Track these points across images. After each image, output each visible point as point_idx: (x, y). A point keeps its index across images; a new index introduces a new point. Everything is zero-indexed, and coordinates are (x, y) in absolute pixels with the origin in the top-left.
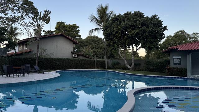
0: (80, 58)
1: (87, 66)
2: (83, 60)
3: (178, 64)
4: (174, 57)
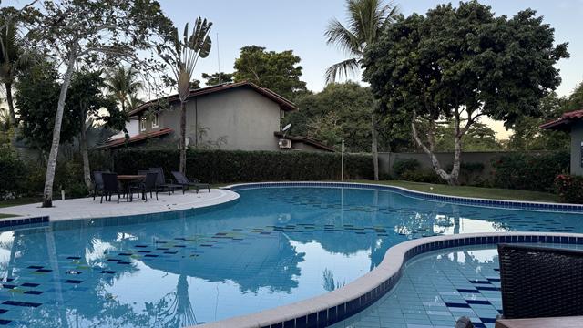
4: (582, 143)
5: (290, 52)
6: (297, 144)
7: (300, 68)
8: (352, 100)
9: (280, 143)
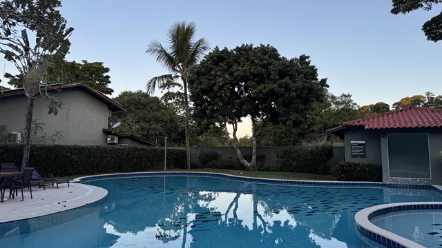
0: (127, 144)
1: (144, 165)
2: (137, 149)
3: (361, 156)
4: (352, 142)
5: (101, 64)
6: (124, 140)
7: (108, 77)
8: (145, 106)
9: (109, 139)
